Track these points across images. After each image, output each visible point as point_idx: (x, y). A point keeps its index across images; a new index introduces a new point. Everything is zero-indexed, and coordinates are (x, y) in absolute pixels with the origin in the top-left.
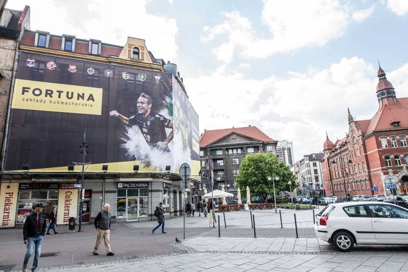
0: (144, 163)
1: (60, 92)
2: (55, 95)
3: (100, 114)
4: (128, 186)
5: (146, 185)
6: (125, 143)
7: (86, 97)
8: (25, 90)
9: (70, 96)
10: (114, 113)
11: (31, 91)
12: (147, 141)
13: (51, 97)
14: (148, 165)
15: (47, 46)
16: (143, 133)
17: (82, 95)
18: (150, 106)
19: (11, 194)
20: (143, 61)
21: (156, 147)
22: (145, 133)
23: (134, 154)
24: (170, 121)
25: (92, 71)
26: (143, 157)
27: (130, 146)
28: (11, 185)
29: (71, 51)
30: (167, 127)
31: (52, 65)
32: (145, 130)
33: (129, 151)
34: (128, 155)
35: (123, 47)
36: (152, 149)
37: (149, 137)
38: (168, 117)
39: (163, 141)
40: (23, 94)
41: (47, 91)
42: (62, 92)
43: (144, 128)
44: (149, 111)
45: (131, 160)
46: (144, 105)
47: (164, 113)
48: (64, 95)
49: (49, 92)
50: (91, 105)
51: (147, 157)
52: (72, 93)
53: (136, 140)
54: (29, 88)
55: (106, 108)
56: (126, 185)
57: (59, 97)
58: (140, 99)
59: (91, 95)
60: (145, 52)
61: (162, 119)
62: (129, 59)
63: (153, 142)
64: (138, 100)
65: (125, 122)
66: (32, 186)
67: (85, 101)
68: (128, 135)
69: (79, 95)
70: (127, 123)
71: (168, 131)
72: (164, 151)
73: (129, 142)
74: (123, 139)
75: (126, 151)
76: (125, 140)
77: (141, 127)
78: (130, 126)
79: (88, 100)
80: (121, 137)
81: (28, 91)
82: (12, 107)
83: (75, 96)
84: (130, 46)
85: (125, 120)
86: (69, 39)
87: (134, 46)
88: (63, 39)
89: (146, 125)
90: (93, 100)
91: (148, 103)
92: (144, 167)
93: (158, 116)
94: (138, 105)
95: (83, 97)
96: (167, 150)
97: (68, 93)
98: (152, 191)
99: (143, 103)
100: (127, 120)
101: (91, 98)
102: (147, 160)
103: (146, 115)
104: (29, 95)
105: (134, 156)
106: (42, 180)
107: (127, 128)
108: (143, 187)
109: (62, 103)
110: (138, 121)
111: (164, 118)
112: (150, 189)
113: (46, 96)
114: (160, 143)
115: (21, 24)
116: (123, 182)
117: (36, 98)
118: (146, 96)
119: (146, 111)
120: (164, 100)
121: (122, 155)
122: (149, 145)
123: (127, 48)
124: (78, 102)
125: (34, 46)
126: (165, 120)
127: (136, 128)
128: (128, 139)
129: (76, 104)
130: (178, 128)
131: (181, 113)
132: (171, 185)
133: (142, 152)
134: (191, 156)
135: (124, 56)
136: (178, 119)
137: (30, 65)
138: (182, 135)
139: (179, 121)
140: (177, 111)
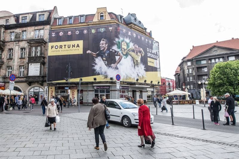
0: (104, 76)
1: (65, 45)
2: (63, 47)
3: (82, 53)
4: (99, 88)
5: (109, 87)
6: (94, 66)
7: (76, 46)
8: (52, 47)
9: (69, 47)
10: (89, 52)
11: (54, 47)
12: (106, 65)
13: (62, 48)
14: (106, 77)
15: (62, 24)
16: (103, 60)
17: (74, 45)
18: (107, 45)
19: (52, 91)
20: (105, 20)
21: (111, 67)
22: (104, 60)
23: (99, 72)
24: (118, 52)
25: (78, 32)
26: (103, 73)
27: (97, 68)
28: (52, 87)
29: (71, 24)
30: (117, 55)
31: (61, 34)
32: (104, 59)
33: (96, 70)
34: (96, 72)
35: (95, 14)
36: (108, 68)
37: (106, 62)
38: (117, 50)
39: (114, 64)
40: (52, 49)
41: (60, 46)
42: (66, 45)
43: (104, 57)
45: (97, 75)
46: (103, 45)
47: (115, 48)
48: (67, 46)
49: (61, 46)
50: (78, 50)
51: (106, 73)
52: (70, 45)
53: (100, 64)
54: (53, 46)
55: (85, 50)
56: (98, 87)
57: (65, 48)
58: (102, 42)
59: (78, 45)
60: (107, 14)
61: (114, 51)
62: (98, 21)
63: (109, 65)
64: (100, 43)
65: (94, 55)
66: (59, 88)
67: (75, 48)
68: (96, 62)
69: (73, 46)
70: (95, 56)
71: (117, 58)
72: (115, 69)
73: (96, 66)
74: (93, 65)
75: (94, 70)
76: (94, 65)
77: (102, 57)
78: (97, 57)
79: (77, 47)
80: (93, 64)
81: (53, 47)
82: (49, 55)
83: (71, 46)
84: (98, 13)
85: (94, 54)
86: (70, 18)
87: (100, 13)
88: (68, 19)
89: (105, 56)
90: (79, 47)
91: (106, 44)
92: (104, 78)
93: (111, 50)
94: (100, 46)
95: (74, 47)
96: (117, 68)
97: (68, 45)
98: (111, 91)
99: (103, 44)
100: (95, 55)
101: (78, 46)
102: (106, 74)
103: (105, 50)
104: (54, 49)
105: (99, 73)
106: (61, 85)
107: (95, 59)
108: (107, 88)
109: (66, 50)
110: (101, 54)
111: (115, 50)
112: (110, 89)
113: (60, 48)
114: (113, 65)
115: (51, 17)
116: (97, 86)
117: (56, 50)
118: (104, 40)
119: (105, 48)
120: (115, 40)
121: (93, 73)
122: (107, 66)
123: (96, 15)
124: (72, 49)
125: (57, 26)
126: (116, 51)
127: (99, 58)
128: (96, 64)
129: (72, 50)
130: (127, 55)
131: (131, 45)
132: (128, 87)
133: (103, 70)
134: (145, 70)
135: (95, 20)
136: (127, 49)
137: (53, 36)
138: (133, 58)
139: (128, 50)
140: (126, 45)
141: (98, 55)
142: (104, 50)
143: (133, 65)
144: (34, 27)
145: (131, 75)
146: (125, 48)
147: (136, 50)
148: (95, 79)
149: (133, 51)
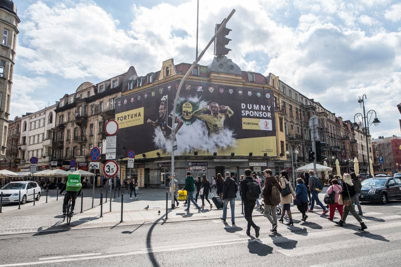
0: (163, 150)
1: (128, 115)
3: (143, 123)
6: (154, 139)
9: (132, 117)
10: (149, 121)
11: (120, 119)
12: (164, 136)
14: (165, 151)
15: (132, 88)
16: (162, 130)
18: (165, 111)
20: (171, 76)
21: (169, 139)
25: (139, 98)
26: (162, 147)
29: (141, 86)
31: (126, 102)
32: (163, 128)
33: (156, 144)
34: (156, 146)
35: (160, 71)
37: (165, 132)
43: (163, 126)
45: (157, 149)
46: (162, 111)
48: (130, 117)
49: (125, 117)
50: (139, 119)
51: (164, 146)
52: (133, 114)
53: (159, 136)
57: (128, 119)
59: (139, 113)
60: (173, 68)
62: (164, 78)
63: (167, 135)
64: (160, 108)
65: (154, 125)
68: (155, 133)
69: (135, 115)
70: (155, 125)
72: (173, 141)
74: (153, 137)
75: (154, 143)
77: (161, 127)
78: (156, 127)
79: (138, 116)
84: (164, 68)
85: (153, 123)
87: (166, 67)
89: (164, 124)
90: (140, 116)
91: (165, 108)
92: (163, 153)
93: (170, 116)
94: (159, 111)
96: (175, 140)
97: (131, 115)
102: (164, 148)
103: (164, 117)
104: (119, 121)
107: (155, 129)
109: (129, 122)
110: (160, 123)
114: (170, 136)
115: (123, 82)
118: (163, 104)
119: (164, 115)
121: (153, 147)
123: (162, 71)
125: (127, 91)
128: (155, 136)
129: (133, 121)
130: (192, 120)
131: (203, 105)
132: (207, 162)
133: (162, 143)
134: (233, 137)
135: (161, 78)
136: (192, 112)
137: (119, 105)
138: (206, 122)
139: (196, 113)
140: (190, 105)
141: (157, 124)
142: (162, 117)
143: (207, 132)
144: (108, 97)
145: (202, 147)
146: (190, 110)
147: (213, 111)
148: (158, 154)
149: (208, 112)
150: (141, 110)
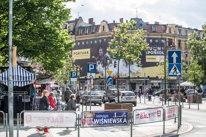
1: (81, 52)
3: (90, 58)
10: (93, 57)
11: (75, 53)
13: (79, 54)
14: (102, 75)
15: (82, 34)
18: (103, 53)
20: (105, 32)
22: (102, 63)
24: (109, 57)
25: (87, 43)
26: (101, 72)
27: (98, 68)
29: (87, 34)
30: (108, 60)
31: (79, 44)
33: (98, 70)
34: (97, 72)
37: (103, 65)
39: (107, 66)
41: (78, 52)
44: (103, 54)
47: (107, 54)
50: (88, 55)
53: (99, 66)
57: (81, 54)
62: (101, 32)
64: (100, 51)
67: (86, 54)
76: (96, 66)
77: (100, 61)
83: (84, 53)
84: (101, 26)
86: (87, 29)
88: (85, 30)
89: (102, 60)
91: (102, 51)
93: (105, 56)
94: (99, 53)
96: (108, 69)
100: (96, 59)
101: (88, 53)
104: (75, 55)
105: (99, 72)
109: (81, 56)
110: (100, 59)
111: (107, 56)
116: (101, 81)
118: (102, 48)
119: (102, 54)
122: (103, 67)
125: (79, 35)
133: (101, 70)
141: (98, 60)
142: (101, 56)
148: (100, 77)
150: (89, 50)
